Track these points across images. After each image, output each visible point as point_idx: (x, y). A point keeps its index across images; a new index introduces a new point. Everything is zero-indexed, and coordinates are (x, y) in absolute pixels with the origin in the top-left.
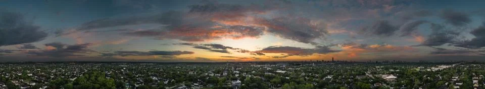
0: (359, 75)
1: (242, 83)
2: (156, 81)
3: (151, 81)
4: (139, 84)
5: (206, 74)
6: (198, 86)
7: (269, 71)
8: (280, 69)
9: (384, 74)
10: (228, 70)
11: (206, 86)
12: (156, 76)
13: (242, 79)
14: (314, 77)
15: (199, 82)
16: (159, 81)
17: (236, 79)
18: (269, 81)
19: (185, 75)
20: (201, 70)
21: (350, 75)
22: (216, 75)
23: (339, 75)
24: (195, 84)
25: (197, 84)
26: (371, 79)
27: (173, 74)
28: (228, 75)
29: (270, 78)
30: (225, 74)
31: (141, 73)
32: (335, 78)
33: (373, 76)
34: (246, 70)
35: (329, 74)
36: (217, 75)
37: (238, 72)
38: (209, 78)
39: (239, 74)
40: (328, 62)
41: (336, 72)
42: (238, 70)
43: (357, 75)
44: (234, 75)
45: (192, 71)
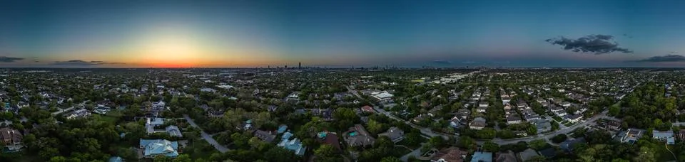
0: (338, 92)
1: (166, 105)
2: (47, 99)
3: (40, 99)
4: (22, 105)
5: (118, 89)
6: (103, 108)
7: (209, 85)
8: (224, 81)
9: (374, 89)
10: (150, 84)
11: (115, 108)
12: (47, 91)
13: (168, 100)
14: (272, 96)
15: (107, 101)
16: (51, 100)
17: (157, 100)
18: (206, 103)
19: (88, 91)
20: (111, 83)
21: (326, 93)
22: (131, 90)
23: (309, 93)
24: (99, 105)
25: (102, 106)
26: (355, 98)
27: (71, 88)
28: (148, 92)
29: (207, 97)
30: (145, 89)
31: (27, 88)
32: (304, 97)
33: (359, 93)
34: (174, 85)
35: (295, 90)
36: (134, 90)
37: (163, 87)
38: (121, 97)
39: (165, 90)
40: (293, 68)
41: (305, 86)
42: (164, 84)
43: (335, 91)
44: (156, 91)
45: (98, 84)
